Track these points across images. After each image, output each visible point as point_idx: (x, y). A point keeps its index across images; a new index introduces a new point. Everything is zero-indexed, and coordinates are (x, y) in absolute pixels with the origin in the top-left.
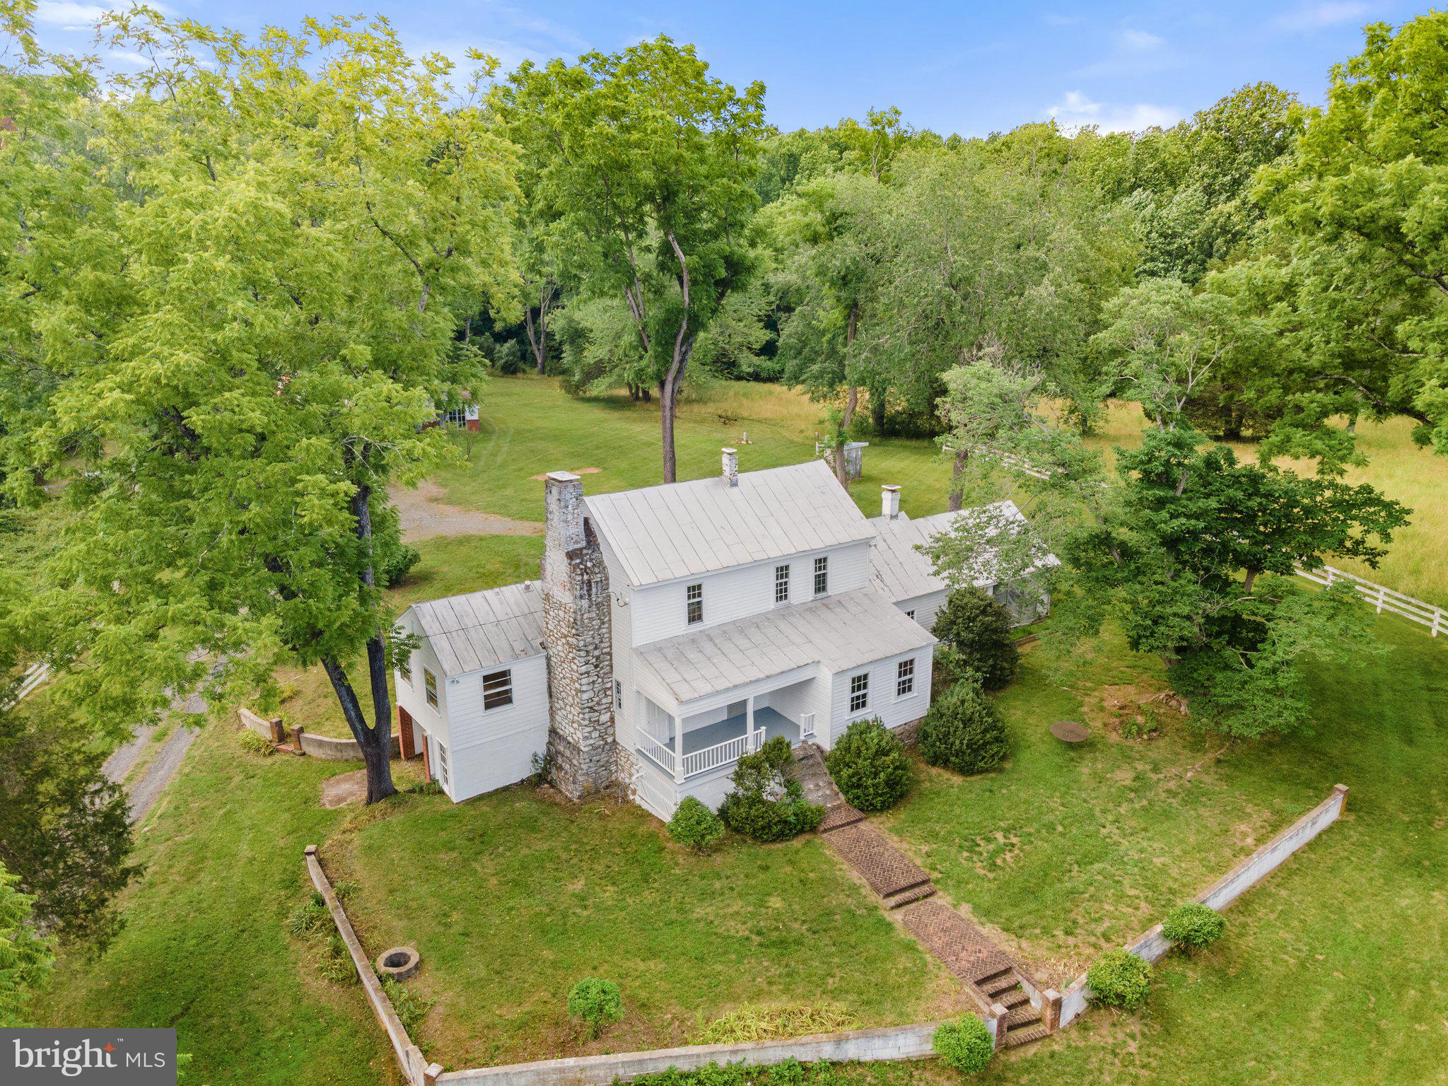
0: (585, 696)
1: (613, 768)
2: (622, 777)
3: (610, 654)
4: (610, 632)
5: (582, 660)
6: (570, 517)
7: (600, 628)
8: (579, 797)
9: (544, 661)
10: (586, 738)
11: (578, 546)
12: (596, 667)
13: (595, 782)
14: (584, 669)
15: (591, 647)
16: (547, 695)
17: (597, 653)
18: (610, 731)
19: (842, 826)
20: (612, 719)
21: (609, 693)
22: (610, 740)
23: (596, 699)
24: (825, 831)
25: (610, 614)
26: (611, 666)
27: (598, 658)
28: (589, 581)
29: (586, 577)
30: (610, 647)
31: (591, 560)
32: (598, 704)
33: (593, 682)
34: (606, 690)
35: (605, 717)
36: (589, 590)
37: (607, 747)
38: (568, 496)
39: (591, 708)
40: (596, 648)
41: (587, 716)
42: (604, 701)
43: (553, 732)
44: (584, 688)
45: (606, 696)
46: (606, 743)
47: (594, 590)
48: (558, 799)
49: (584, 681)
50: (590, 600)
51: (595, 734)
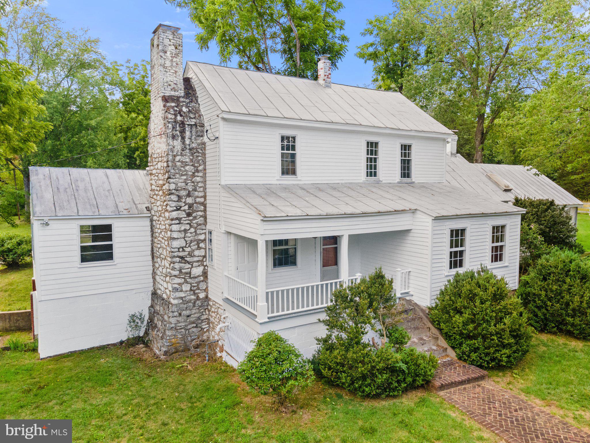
0: (176, 244)
1: (205, 326)
2: (214, 335)
3: (204, 205)
4: (205, 182)
5: (174, 204)
6: (168, 64)
7: (193, 175)
8: (166, 353)
9: (148, 223)
10: (175, 290)
11: (176, 94)
12: (189, 215)
13: (184, 337)
14: (175, 214)
15: (183, 193)
16: (150, 258)
17: (190, 200)
18: (203, 286)
19: (462, 383)
20: (205, 274)
21: (202, 245)
22: (202, 295)
23: (188, 249)
24: (442, 387)
25: (205, 163)
26: (205, 218)
27: (190, 206)
28: (183, 123)
29: (179, 118)
30: (205, 197)
31: (187, 107)
32: (191, 254)
33: (185, 231)
34: (199, 242)
35: (197, 271)
36: (183, 132)
37: (198, 303)
38: (167, 42)
39: (182, 258)
40: (189, 195)
41: (177, 266)
42: (197, 253)
43: (154, 294)
44: (175, 235)
45: (199, 248)
46: (198, 298)
47: (188, 134)
48: (146, 356)
49: (175, 227)
50: (184, 143)
51: (186, 287)
